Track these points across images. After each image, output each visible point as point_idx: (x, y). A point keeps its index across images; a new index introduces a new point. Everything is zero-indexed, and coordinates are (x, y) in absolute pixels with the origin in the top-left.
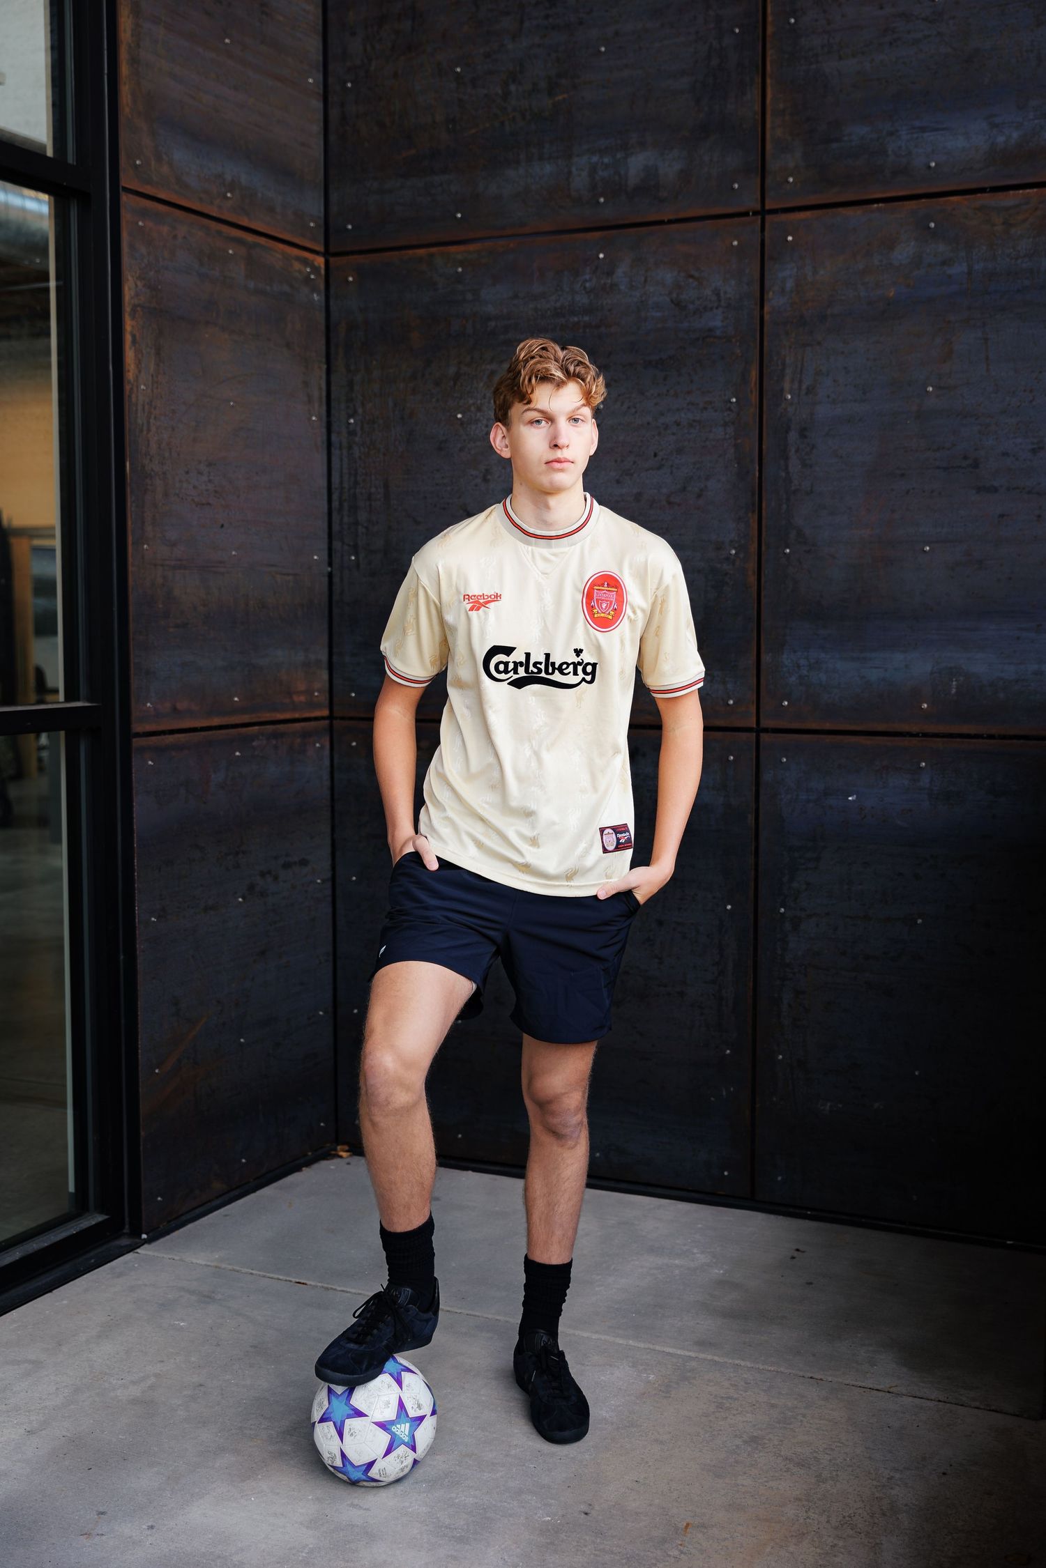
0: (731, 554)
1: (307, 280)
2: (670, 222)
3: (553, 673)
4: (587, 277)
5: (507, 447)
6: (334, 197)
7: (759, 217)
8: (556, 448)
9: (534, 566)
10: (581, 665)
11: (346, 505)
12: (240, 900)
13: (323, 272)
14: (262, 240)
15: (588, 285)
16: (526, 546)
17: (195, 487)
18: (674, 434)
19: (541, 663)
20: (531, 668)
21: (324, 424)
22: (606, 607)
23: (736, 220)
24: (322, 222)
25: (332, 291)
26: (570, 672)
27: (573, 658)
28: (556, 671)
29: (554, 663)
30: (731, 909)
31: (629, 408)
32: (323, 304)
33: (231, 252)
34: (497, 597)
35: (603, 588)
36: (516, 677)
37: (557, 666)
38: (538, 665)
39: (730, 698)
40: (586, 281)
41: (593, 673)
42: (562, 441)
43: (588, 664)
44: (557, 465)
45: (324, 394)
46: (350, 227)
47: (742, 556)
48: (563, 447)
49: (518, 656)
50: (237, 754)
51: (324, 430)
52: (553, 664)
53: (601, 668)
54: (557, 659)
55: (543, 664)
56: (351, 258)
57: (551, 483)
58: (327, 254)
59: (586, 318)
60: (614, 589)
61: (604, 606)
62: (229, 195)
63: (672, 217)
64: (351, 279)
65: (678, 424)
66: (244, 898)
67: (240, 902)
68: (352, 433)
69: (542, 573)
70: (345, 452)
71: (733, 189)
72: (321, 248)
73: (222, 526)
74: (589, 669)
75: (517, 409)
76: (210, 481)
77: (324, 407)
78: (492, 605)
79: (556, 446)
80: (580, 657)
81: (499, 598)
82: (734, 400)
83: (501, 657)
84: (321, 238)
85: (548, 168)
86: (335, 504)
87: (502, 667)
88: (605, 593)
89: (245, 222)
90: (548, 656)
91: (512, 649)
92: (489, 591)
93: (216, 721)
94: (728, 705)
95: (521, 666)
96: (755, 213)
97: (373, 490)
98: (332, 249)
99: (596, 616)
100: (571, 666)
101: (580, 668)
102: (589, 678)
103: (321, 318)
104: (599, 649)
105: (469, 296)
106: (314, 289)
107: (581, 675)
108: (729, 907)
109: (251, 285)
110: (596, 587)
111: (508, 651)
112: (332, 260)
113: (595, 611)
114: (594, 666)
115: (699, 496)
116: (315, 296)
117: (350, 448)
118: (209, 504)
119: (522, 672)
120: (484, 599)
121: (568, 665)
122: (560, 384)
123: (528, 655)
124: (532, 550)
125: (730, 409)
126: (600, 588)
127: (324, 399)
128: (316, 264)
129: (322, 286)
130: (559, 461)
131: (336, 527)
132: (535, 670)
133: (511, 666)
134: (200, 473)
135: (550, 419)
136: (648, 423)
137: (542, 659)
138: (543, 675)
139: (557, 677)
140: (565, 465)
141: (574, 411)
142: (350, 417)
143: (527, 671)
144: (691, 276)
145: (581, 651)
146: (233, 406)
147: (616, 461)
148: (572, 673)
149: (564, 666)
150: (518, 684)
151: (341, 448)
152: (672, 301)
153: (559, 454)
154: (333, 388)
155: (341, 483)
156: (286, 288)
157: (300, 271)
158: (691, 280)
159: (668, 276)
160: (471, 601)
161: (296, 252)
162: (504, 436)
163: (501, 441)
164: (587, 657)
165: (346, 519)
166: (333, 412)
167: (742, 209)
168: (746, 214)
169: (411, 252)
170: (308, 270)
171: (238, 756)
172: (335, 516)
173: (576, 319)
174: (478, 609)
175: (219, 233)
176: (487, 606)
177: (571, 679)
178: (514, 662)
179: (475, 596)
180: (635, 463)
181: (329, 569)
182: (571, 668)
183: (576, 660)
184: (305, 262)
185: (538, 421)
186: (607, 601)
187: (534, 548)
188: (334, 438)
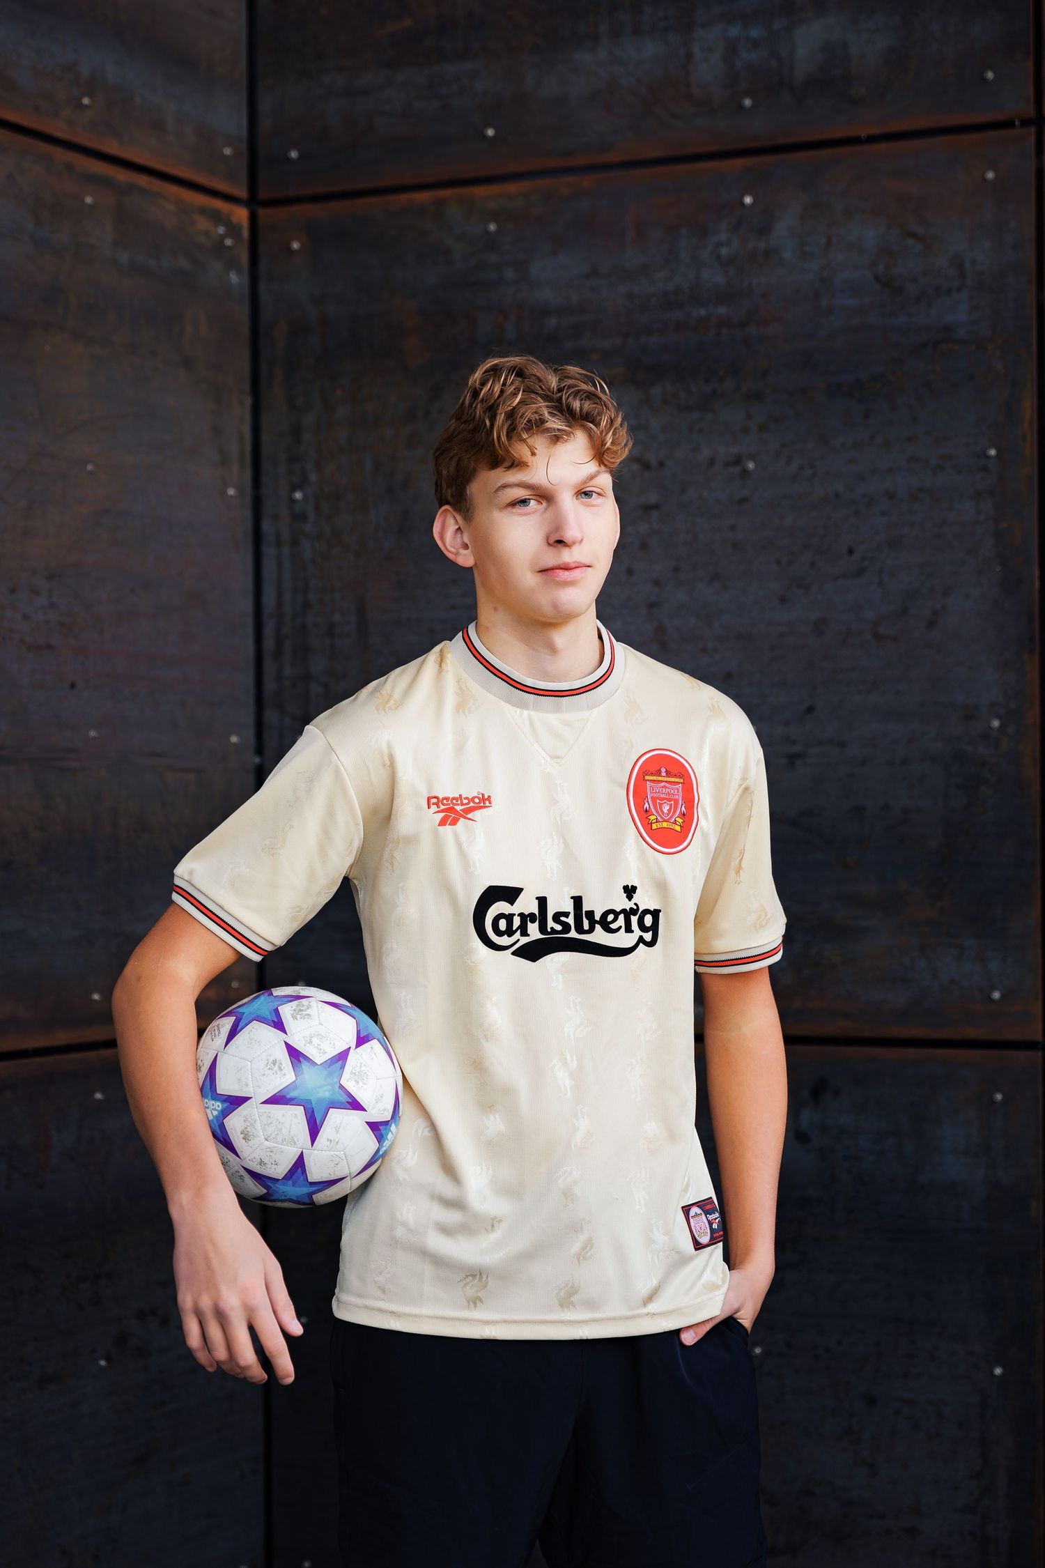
0: (990, 728)
1: (219, 247)
2: (872, 139)
3: (591, 930)
4: (723, 237)
5: (466, 547)
6: (266, 104)
7: (1033, 129)
8: (559, 545)
9: (536, 745)
10: (635, 915)
11: (288, 645)
12: (103, 1363)
13: (245, 233)
14: (143, 181)
15: (724, 251)
16: (518, 710)
17: (26, 617)
18: (883, 514)
19: (566, 915)
20: (551, 924)
21: (248, 501)
22: (669, 810)
23: (991, 134)
24: (244, 146)
25: (263, 266)
26: (620, 927)
27: (622, 903)
28: (598, 927)
29: (593, 912)
30: (1003, 1375)
31: (801, 468)
32: (246, 290)
33: (89, 200)
34: (483, 802)
35: (660, 779)
36: (524, 940)
37: (597, 917)
38: (563, 919)
39: (993, 988)
40: (720, 244)
41: (654, 928)
42: (570, 534)
43: (646, 912)
44: (565, 575)
45: (248, 448)
46: (294, 154)
47: (1011, 730)
48: (574, 543)
49: (526, 904)
50: (98, 1096)
51: (248, 513)
52: (590, 914)
53: (667, 918)
54: (596, 904)
55: (571, 917)
56: (296, 208)
57: (555, 606)
58: (253, 202)
59: (722, 310)
60: (677, 780)
61: (666, 809)
62: (86, 101)
63: (876, 131)
64: (296, 245)
65: (890, 495)
66: (108, 1359)
67: (101, 1368)
68: (299, 517)
69: (552, 757)
70: (286, 550)
71: (984, 80)
72: (242, 192)
73: (73, 686)
74: (648, 920)
75: (487, 481)
76: (52, 605)
77: (248, 474)
78: (477, 815)
79: (560, 542)
80: (634, 900)
81: (487, 802)
82: (993, 452)
83: (500, 907)
84: (243, 175)
85: (651, 48)
86: (269, 644)
87: (503, 924)
88: (665, 787)
89: (113, 148)
90: (578, 901)
91: (517, 892)
92: (470, 792)
93: (62, 1037)
94: (992, 1001)
95: (533, 921)
96: (1025, 123)
97: (337, 618)
98: (263, 194)
99: (654, 826)
100: (622, 917)
101: (634, 919)
102: (648, 936)
103: (242, 313)
104: (662, 887)
105: (510, 274)
106: (231, 264)
107: (637, 932)
108: (998, 1371)
109: (124, 257)
110: (647, 778)
111: (511, 894)
112: (262, 212)
113: (652, 818)
114: (656, 914)
115: (932, 624)
116: (234, 277)
117: (295, 543)
118: (50, 647)
119: (534, 932)
120: (462, 804)
121: (616, 914)
122: (556, 438)
123: (542, 901)
124: (529, 717)
125: (985, 469)
126: (655, 778)
127: (248, 456)
128: (234, 220)
129: (244, 259)
130: (566, 568)
131: (270, 685)
132: (559, 928)
133: (517, 922)
134: (35, 592)
135: (545, 496)
136: (837, 495)
137: (569, 907)
138: (573, 934)
139: (599, 936)
140: (576, 574)
141: (585, 482)
142: (295, 488)
143: (543, 928)
144: (912, 235)
145: (634, 889)
146: (91, 473)
147: (779, 563)
148: (623, 929)
149: (611, 917)
150: (531, 952)
151: (278, 544)
152: (877, 279)
153: (567, 556)
154: (265, 438)
155: (280, 604)
156: (184, 263)
157: (206, 234)
158: (910, 242)
159: (870, 234)
160: (442, 807)
161: (200, 199)
162: (459, 529)
163: (454, 538)
164: (644, 900)
165: (288, 671)
166: (264, 479)
167: (1000, 116)
168: (1008, 124)
169: (404, 198)
170: (221, 230)
171: (99, 1101)
172: (269, 667)
173: (703, 312)
174: (454, 822)
175: (69, 167)
176: (469, 816)
177: (622, 940)
178: (521, 915)
179: (447, 799)
180: (813, 565)
181: (257, 760)
182: (621, 919)
183: (628, 905)
184: (216, 217)
185: (524, 502)
186: (669, 800)
187: (533, 713)
188: (267, 526)
